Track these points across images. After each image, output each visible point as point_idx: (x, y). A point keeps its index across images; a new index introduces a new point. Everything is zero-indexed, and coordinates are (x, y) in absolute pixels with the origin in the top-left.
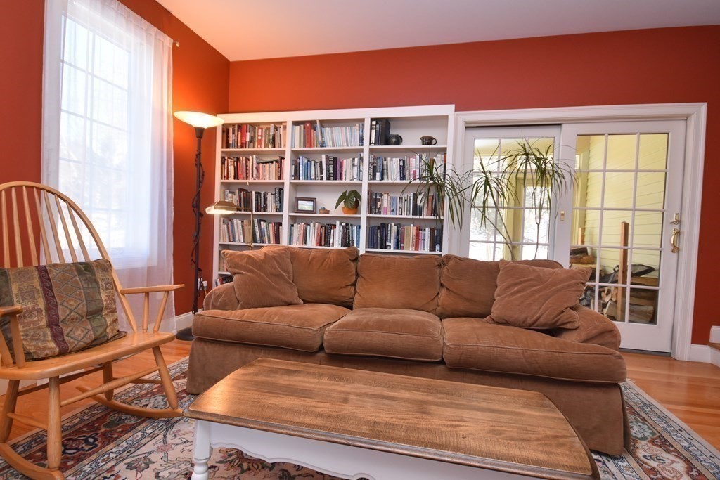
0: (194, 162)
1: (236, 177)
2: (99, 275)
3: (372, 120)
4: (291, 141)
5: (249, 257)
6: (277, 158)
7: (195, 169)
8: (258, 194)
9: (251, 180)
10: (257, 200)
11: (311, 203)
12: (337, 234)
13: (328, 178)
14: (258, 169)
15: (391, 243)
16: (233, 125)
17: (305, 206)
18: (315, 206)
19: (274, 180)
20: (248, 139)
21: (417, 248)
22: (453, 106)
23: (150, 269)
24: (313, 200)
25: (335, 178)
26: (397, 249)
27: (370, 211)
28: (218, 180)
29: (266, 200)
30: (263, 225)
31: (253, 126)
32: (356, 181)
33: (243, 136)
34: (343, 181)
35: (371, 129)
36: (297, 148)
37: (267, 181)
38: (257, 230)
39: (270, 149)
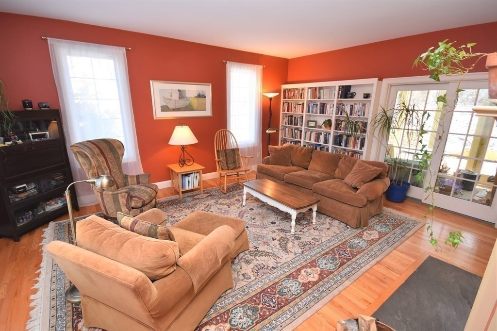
0: (269, 110)
1: (288, 111)
2: (236, 152)
3: (340, 86)
4: (307, 96)
5: (276, 148)
6: (302, 103)
7: (269, 112)
8: (295, 118)
9: (292, 113)
10: (294, 121)
11: (315, 123)
12: (322, 138)
13: (320, 113)
14: (295, 108)
15: (343, 144)
16: (287, 89)
17: (312, 124)
18: (316, 124)
19: (301, 113)
20: (292, 95)
21: (354, 148)
22: (377, 79)
23: (254, 147)
24: (316, 122)
25: (323, 113)
26: (346, 147)
27: (336, 129)
28: (281, 112)
29: (297, 121)
30: (296, 131)
31: (294, 90)
32: (331, 115)
33: (291, 94)
34: (326, 115)
35: (339, 90)
36: (309, 99)
37: (298, 113)
38: (294, 133)
39: (300, 99)
